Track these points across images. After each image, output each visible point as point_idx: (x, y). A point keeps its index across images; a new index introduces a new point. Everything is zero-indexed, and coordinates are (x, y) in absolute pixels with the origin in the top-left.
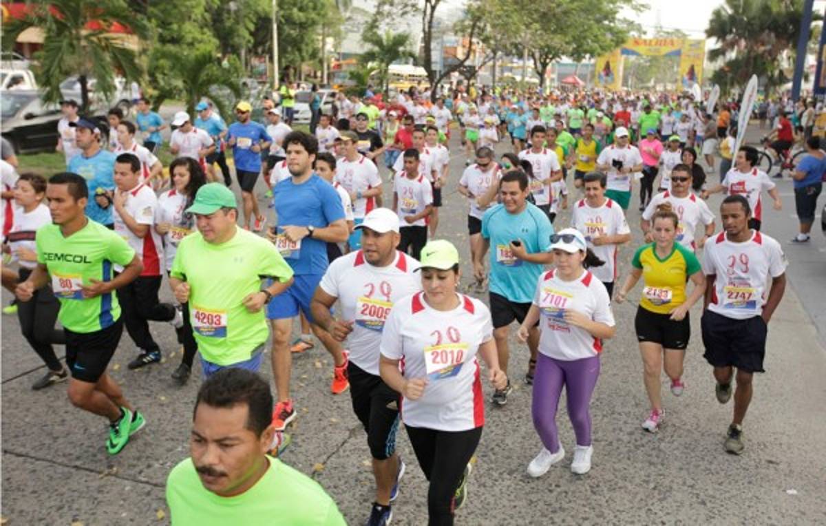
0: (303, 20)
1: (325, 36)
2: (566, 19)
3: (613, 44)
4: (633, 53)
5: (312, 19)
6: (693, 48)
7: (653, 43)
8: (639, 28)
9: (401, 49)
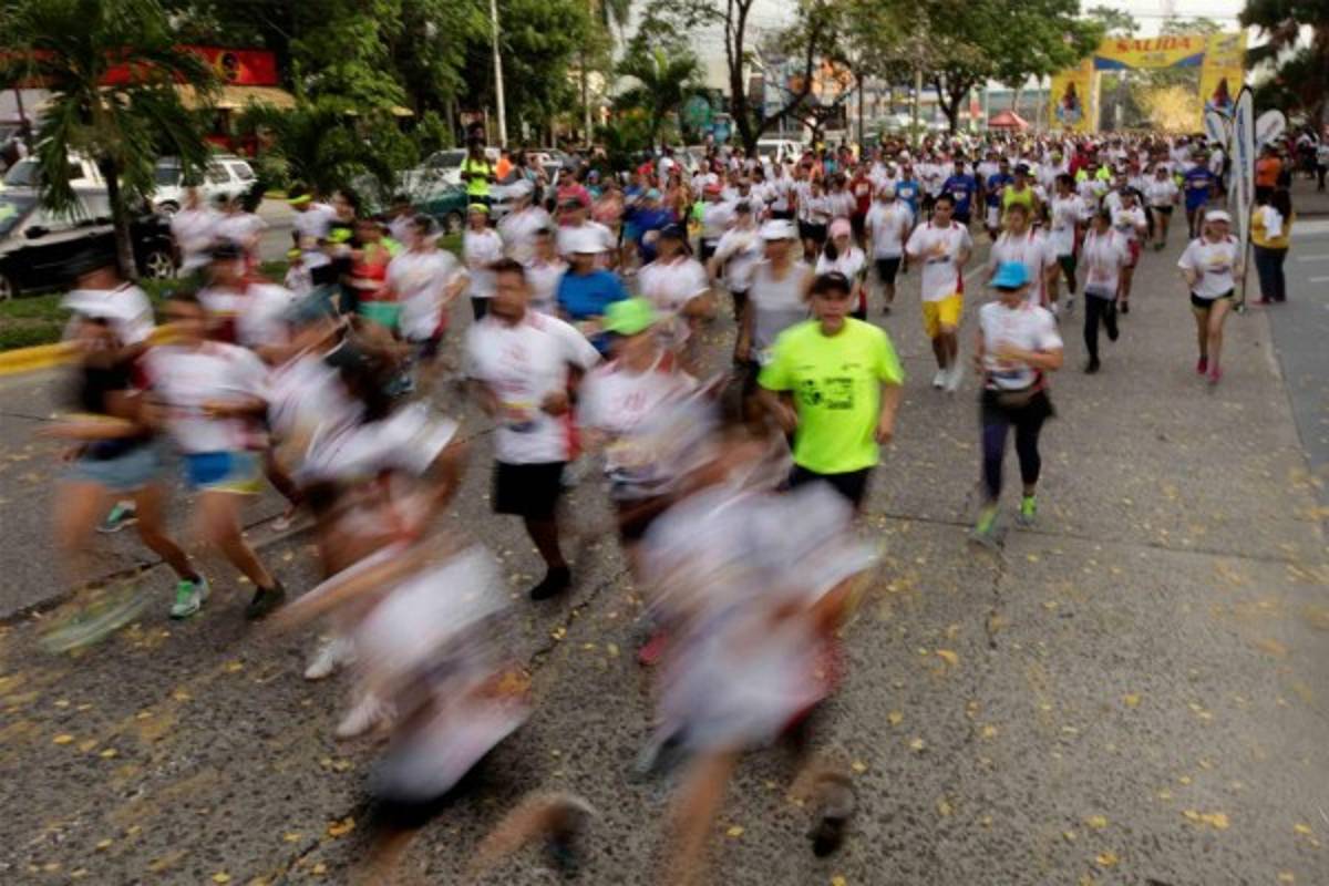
0: (545, 45)
1: (586, 70)
2: (974, 13)
3: (1076, 52)
4: (1118, 66)
5: (560, 43)
6: (1225, 48)
7: (1153, 45)
8: (1129, 23)
9: (684, 83)
